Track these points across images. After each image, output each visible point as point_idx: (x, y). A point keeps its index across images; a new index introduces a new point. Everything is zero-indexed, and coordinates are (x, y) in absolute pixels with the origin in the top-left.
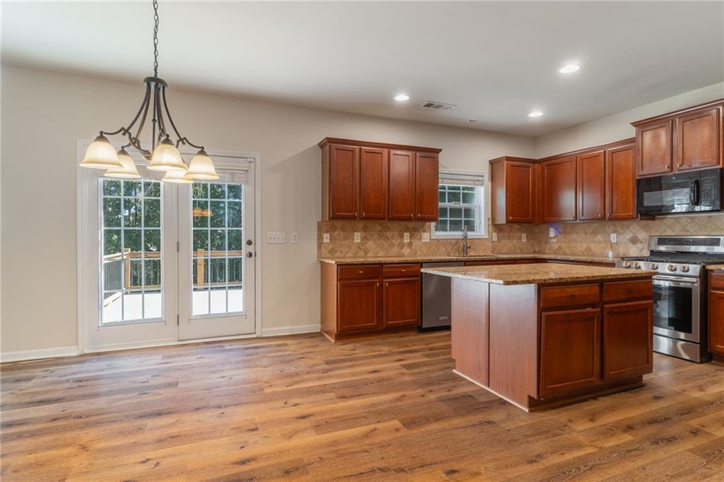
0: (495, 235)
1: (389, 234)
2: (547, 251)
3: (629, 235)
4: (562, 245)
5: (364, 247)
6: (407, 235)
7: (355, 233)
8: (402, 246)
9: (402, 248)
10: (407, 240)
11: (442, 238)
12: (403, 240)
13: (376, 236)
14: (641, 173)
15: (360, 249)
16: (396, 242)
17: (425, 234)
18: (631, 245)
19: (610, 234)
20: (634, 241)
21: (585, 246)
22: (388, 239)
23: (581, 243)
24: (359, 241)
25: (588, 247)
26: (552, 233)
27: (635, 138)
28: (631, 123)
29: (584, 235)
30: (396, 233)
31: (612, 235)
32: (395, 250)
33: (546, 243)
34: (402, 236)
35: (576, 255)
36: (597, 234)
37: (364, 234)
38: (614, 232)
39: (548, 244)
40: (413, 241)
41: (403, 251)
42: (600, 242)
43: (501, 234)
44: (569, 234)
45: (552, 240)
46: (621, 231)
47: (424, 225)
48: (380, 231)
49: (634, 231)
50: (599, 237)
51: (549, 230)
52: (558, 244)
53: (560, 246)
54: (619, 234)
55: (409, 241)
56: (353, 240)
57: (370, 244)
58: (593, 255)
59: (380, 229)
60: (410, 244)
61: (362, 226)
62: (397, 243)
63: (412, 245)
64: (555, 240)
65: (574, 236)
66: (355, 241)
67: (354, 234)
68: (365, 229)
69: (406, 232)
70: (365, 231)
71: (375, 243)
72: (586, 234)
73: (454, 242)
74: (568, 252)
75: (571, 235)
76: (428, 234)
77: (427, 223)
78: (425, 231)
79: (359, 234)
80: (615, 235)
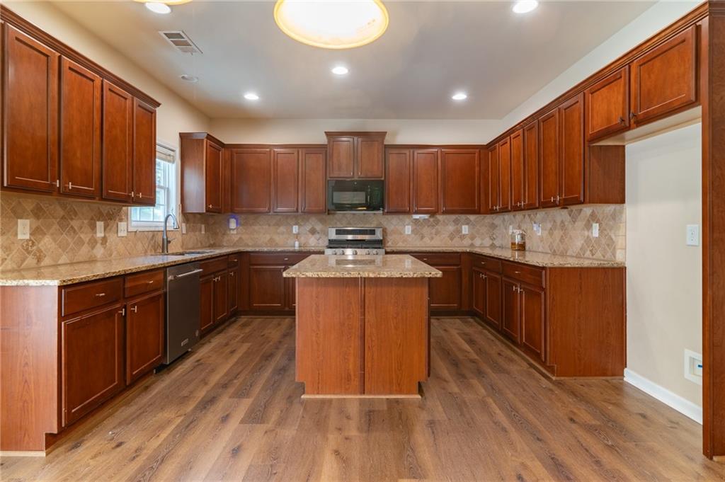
0: (184, 225)
1: (75, 223)
2: (225, 244)
3: (308, 227)
4: (243, 237)
5: (35, 248)
6: (100, 225)
7: (20, 221)
8: (93, 243)
9: (93, 248)
10: (100, 234)
11: (140, 229)
12: (96, 233)
13: (56, 226)
14: (332, 175)
15: (29, 253)
16: (85, 237)
17: (122, 223)
18: (310, 235)
19: (292, 227)
20: (313, 232)
21: (268, 237)
22: (75, 231)
23: (264, 234)
24: (27, 237)
25: (271, 239)
26: (233, 224)
27: (326, 145)
28: (326, 132)
29: (267, 227)
30: (86, 222)
31: (294, 227)
32: (84, 251)
33: (224, 234)
34: (93, 227)
35: (258, 246)
36: (280, 226)
37: (37, 223)
38: (296, 224)
39: (226, 237)
40: (107, 235)
41: (95, 251)
42: (283, 233)
43: (188, 225)
44: (251, 225)
45: (232, 232)
46: (302, 224)
47: (120, 210)
48: (63, 218)
49: (313, 223)
50: (282, 229)
51: (228, 222)
52: (239, 236)
53: (240, 238)
54: (300, 226)
55: (102, 235)
56: (16, 234)
57: (47, 242)
58: (277, 245)
59: (62, 213)
60: (104, 240)
61: (31, 207)
62: (87, 239)
63: (106, 242)
64: (235, 232)
65: (256, 228)
66: (20, 237)
67: (17, 224)
68: (37, 213)
69: (99, 220)
70: (38, 217)
71: (55, 240)
72: (269, 225)
73: (150, 235)
74: (250, 244)
75: (253, 227)
76: (125, 223)
77: (124, 208)
78: (121, 220)
79: (27, 222)
80: (297, 227)
